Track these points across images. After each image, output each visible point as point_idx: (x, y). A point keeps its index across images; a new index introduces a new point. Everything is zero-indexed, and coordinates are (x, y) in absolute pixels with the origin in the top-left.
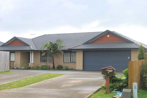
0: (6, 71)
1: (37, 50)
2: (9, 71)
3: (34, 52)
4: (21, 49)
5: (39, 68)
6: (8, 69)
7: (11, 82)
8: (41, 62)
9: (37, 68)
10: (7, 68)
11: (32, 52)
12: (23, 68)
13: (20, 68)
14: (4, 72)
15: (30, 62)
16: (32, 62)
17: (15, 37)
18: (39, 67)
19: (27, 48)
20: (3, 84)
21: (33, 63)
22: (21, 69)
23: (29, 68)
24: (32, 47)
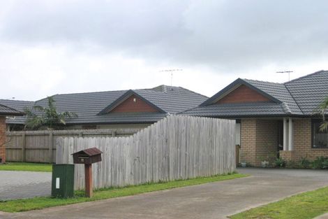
0: (229, 174)
1: (301, 114)
2: (234, 173)
3: (293, 121)
4: (258, 113)
5: (310, 165)
6: (233, 168)
7: (266, 203)
8: (312, 147)
9: (305, 165)
10: (231, 165)
11: (288, 121)
12: (264, 163)
13: (255, 164)
14: (224, 175)
15: (282, 149)
16: (290, 149)
17: (239, 79)
18: (308, 162)
19: (274, 110)
20: (248, 209)
21: (293, 152)
22: (260, 167)
23: (282, 166)
24: (288, 107)
